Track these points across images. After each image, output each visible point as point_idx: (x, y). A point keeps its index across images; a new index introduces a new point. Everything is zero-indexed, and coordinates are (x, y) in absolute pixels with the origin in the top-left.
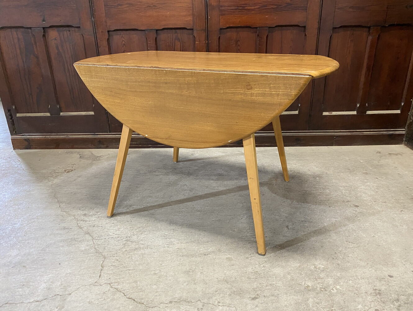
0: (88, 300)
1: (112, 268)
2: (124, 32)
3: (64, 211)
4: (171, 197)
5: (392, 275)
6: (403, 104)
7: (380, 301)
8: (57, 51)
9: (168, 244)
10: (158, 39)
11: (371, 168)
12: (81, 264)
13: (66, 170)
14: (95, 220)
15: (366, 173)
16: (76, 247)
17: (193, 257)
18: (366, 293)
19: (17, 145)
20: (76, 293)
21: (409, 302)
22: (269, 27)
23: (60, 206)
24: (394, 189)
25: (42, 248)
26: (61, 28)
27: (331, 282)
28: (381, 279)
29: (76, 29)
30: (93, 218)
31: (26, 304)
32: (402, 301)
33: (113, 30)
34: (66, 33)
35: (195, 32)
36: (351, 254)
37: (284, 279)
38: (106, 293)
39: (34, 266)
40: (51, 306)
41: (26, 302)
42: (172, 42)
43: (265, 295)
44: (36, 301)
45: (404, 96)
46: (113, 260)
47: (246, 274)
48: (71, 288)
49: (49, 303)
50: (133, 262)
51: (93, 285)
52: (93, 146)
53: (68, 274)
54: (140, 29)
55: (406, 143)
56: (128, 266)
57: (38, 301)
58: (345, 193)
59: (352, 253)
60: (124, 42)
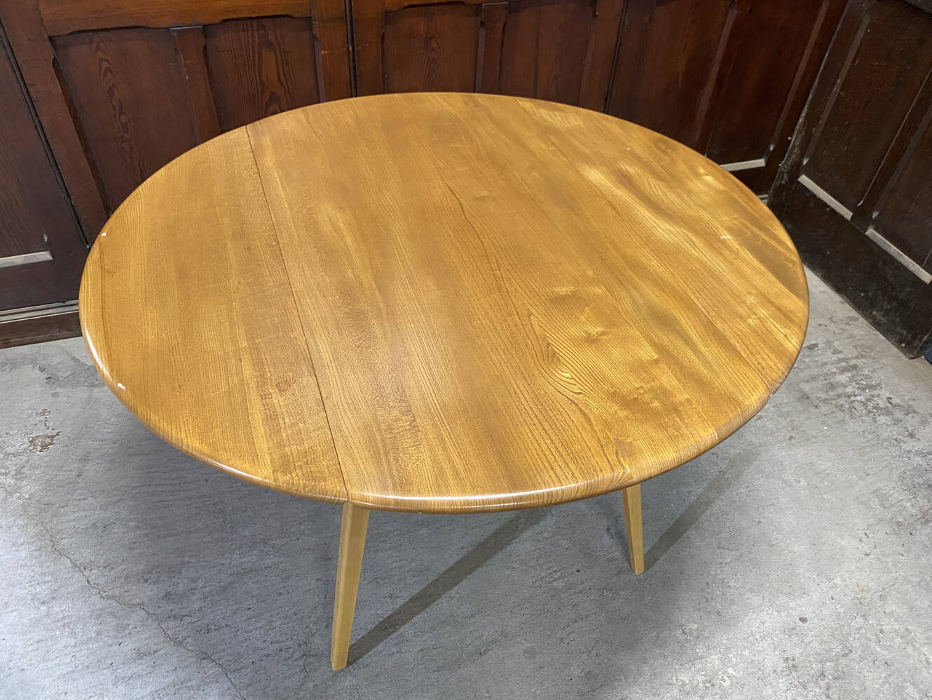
2: (102, 34)
5: (805, 617)
6: (772, 148)
10: (210, 48)
13: (34, 439)
17: (459, 667)
18: (775, 671)
27: (717, 663)
28: (790, 632)
30: (194, 602)
32: (830, 674)
33: (65, 33)
35: (317, 25)
36: (733, 581)
42: (251, 53)
45: (777, 132)
47: (572, 684)
54: (154, 27)
59: (734, 577)
60: (105, 64)
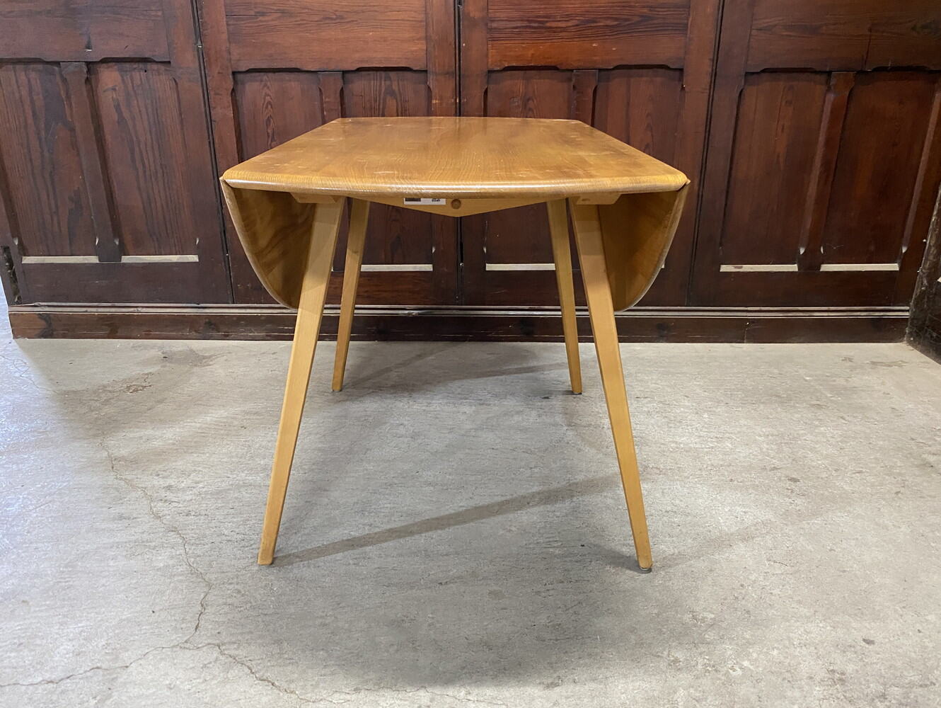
0: (167, 682)
1: (226, 609)
2: (270, 75)
3: (121, 479)
4: (368, 452)
5: (872, 639)
6: (904, 250)
7: (842, 697)
8: (116, 117)
9: (356, 559)
10: (346, 92)
11: (829, 395)
12: (155, 598)
13: (131, 386)
14: (191, 500)
15: (818, 405)
16: (146, 560)
17: (412, 588)
18: (811, 678)
19: (20, 328)
20: (141, 664)
21: (909, 701)
22: (600, 70)
23: (113, 468)
24: (881, 443)
25: (68, 561)
26: (127, 65)
27: (729, 652)
28: (845, 648)
29: (162, 68)
30: (188, 495)
31: (24, 688)
32: (894, 699)
33: (244, 69)
34: (138, 75)
35: (431, 77)
36: (779, 590)
37: (621, 642)
38: (208, 665)
39: (48, 603)
40: (81, 694)
41: (24, 683)
42: (378, 99)
43: (576, 678)
44: (49, 680)
45: (908, 232)
46: (229, 592)
47: (534, 629)
48: (130, 653)
49: (76, 686)
50: (274, 597)
51: (181, 647)
52: (194, 333)
53: (124, 620)
54: (306, 69)
55: (912, 339)
56: (264, 605)
57: (52, 682)
58: (767, 449)
59: (781, 587)
60: (268, 98)
